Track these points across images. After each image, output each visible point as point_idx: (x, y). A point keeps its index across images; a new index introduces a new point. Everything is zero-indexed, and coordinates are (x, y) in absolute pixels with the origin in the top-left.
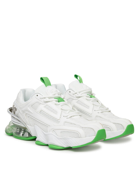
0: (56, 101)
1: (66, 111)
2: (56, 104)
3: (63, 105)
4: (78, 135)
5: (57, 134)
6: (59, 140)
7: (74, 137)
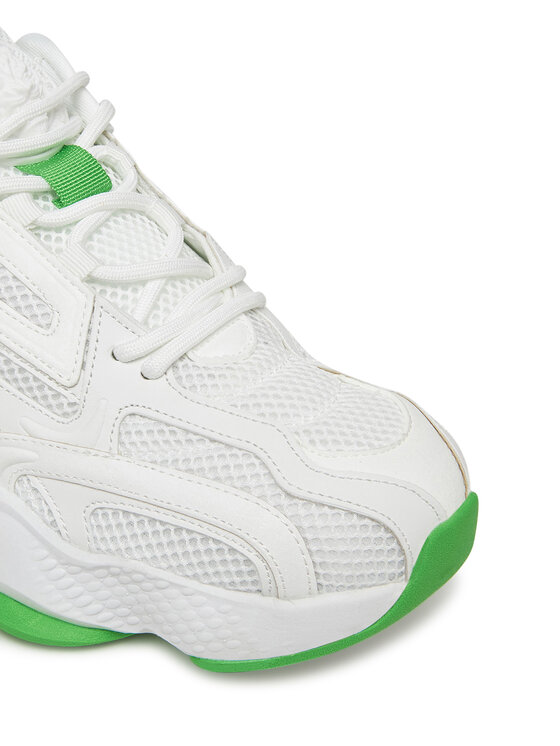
0: (36, 195)
1: (129, 292)
2: (36, 228)
3: (98, 230)
4: (251, 573)
5: (57, 515)
6: (70, 579)
7: (215, 580)
